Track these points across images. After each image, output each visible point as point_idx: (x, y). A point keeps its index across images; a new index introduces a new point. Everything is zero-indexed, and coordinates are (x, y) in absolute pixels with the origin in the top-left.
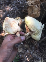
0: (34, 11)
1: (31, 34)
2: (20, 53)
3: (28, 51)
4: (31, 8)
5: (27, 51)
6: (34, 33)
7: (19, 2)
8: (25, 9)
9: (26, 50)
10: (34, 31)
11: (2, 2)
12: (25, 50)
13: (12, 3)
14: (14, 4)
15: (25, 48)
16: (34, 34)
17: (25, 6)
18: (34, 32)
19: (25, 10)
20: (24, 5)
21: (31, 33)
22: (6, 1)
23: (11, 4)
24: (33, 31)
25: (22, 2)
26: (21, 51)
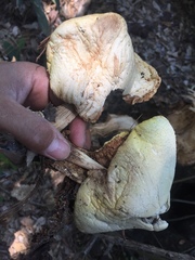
0: (187, 134)
1: (92, 177)
2: (15, 200)
3: (42, 218)
4: (187, 118)
5: (40, 215)
6: (100, 190)
7: (170, 59)
8: (167, 101)
9: (38, 211)
10: (110, 186)
11: (128, 9)
12: (39, 208)
13: (149, 42)
14: (150, 51)
15: (43, 205)
16: (97, 195)
17: (171, 90)
18: (108, 191)
19: (163, 103)
20: (173, 84)
21: (96, 174)
22: (138, 19)
23: (142, 41)
24: (107, 182)
25: (178, 70)
26: (20, 198)
